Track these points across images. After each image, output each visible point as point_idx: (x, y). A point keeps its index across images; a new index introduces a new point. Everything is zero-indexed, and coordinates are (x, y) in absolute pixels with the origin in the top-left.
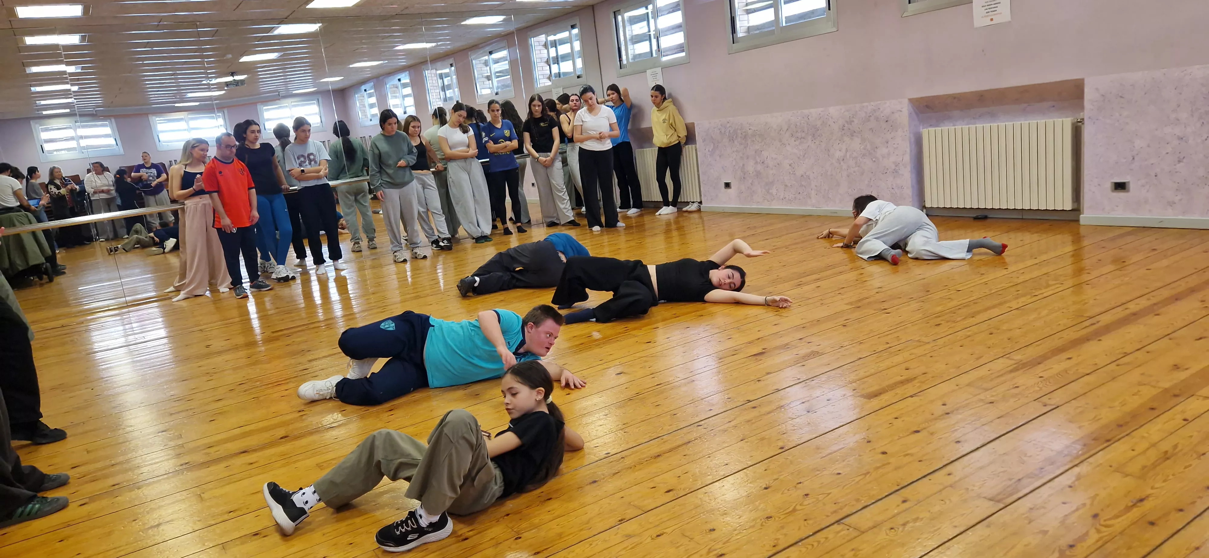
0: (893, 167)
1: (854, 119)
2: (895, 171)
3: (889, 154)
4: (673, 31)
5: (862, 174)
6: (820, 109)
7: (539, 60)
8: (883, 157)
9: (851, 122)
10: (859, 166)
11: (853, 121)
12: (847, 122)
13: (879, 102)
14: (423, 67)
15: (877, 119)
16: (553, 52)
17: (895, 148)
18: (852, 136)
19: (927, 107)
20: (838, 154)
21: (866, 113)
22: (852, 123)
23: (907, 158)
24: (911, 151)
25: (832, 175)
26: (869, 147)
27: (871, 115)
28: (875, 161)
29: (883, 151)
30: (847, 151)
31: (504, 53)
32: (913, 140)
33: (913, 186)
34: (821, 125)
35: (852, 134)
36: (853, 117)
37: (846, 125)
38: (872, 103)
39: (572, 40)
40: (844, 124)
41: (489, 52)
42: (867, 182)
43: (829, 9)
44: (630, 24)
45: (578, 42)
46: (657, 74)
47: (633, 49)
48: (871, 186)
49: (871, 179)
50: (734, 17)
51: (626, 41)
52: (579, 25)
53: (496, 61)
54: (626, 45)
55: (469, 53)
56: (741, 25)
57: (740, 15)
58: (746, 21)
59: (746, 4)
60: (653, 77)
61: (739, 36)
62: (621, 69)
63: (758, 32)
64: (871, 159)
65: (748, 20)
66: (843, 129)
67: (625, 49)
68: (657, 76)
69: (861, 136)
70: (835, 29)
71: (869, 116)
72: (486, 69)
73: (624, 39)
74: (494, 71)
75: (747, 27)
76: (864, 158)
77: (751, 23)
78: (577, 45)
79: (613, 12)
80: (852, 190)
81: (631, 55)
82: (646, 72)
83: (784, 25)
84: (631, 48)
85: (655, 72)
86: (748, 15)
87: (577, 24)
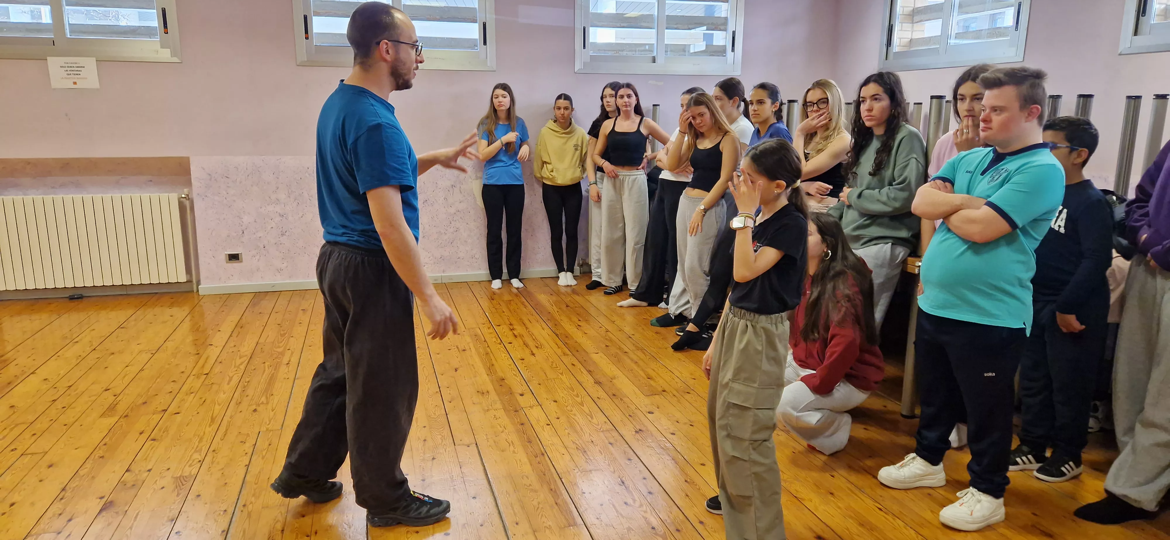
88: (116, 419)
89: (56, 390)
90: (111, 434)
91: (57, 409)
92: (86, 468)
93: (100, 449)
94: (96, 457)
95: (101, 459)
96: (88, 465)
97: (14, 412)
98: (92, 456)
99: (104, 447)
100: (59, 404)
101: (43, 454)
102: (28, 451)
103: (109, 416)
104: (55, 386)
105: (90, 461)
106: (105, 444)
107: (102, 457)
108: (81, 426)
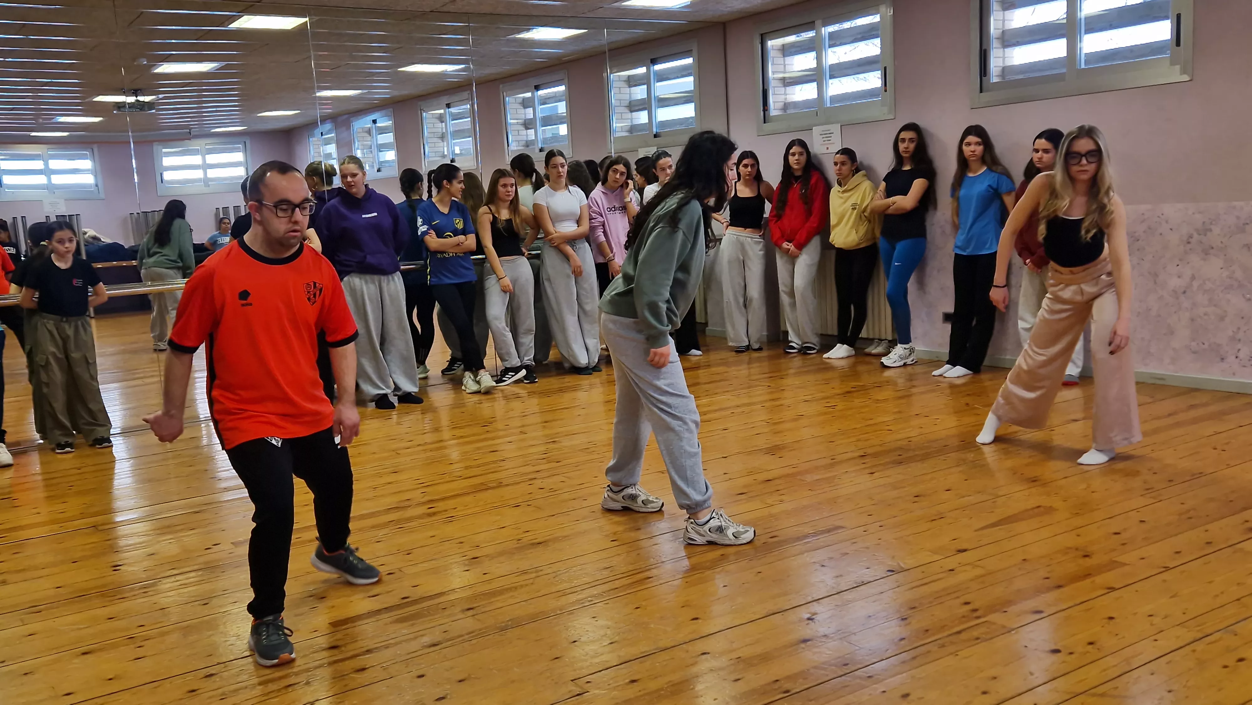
1: (1212, 227)
4: (860, 69)
5: (1222, 319)
6: (1143, 208)
7: (617, 104)
9: (1205, 230)
10: (1215, 306)
11: (1211, 230)
12: (1197, 230)
14: (420, 103)
16: (640, 92)
18: (1206, 254)
20: (1175, 283)
21: (1238, 218)
22: (1209, 234)
25: (1159, 316)
26: (1239, 274)
28: (1249, 300)
30: (1193, 278)
31: (562, 88)
34: (1144, 232)
35: (1207, 252)
36: (1211, 224)
37: (1196, 236)
39: (679, 76)
40: (1192, 234)
41: (535, 86)
42: (1231, 334)
43: (1178, 44)
44: (784, 56)
45: (691, 79)
46: (833, 133)
47: (785, 94)
48: (1239, 340)
49: (1239, 329)
50: (985, 51)
51: (777, 81)
52: (695, 52)
53: (544, 101)
54: (775, 88)
55: (501, 86)
56: (995, 63)
57: (995, 48)
58: (1001, 59)
59: (1003, 31)
60: (823, 138)
61: (991, 82)
62: (765, 123)
63: (1021, 77)
64: (1243, 295)
65: (1006, 56)
66: (1189, 243)
67: (774, 94)
68: (831, 137)
69: (1225, 255)
70: (1186, 78)
71: (1244, 224)
72: (525, 112)
73: (774, 79)
74: (539, 115)
75: (1001, 68)
76: (1229, 293)
77: (1009, 63)
78: (688, 83)
79: (762, 35)
80: (1198, 344)
81: (783, 103)
82: (812, 129)
83: (1083, 66)
84: (783, 93)
85: (829, 130)
86: (1006, 50)
87: (692, 50)
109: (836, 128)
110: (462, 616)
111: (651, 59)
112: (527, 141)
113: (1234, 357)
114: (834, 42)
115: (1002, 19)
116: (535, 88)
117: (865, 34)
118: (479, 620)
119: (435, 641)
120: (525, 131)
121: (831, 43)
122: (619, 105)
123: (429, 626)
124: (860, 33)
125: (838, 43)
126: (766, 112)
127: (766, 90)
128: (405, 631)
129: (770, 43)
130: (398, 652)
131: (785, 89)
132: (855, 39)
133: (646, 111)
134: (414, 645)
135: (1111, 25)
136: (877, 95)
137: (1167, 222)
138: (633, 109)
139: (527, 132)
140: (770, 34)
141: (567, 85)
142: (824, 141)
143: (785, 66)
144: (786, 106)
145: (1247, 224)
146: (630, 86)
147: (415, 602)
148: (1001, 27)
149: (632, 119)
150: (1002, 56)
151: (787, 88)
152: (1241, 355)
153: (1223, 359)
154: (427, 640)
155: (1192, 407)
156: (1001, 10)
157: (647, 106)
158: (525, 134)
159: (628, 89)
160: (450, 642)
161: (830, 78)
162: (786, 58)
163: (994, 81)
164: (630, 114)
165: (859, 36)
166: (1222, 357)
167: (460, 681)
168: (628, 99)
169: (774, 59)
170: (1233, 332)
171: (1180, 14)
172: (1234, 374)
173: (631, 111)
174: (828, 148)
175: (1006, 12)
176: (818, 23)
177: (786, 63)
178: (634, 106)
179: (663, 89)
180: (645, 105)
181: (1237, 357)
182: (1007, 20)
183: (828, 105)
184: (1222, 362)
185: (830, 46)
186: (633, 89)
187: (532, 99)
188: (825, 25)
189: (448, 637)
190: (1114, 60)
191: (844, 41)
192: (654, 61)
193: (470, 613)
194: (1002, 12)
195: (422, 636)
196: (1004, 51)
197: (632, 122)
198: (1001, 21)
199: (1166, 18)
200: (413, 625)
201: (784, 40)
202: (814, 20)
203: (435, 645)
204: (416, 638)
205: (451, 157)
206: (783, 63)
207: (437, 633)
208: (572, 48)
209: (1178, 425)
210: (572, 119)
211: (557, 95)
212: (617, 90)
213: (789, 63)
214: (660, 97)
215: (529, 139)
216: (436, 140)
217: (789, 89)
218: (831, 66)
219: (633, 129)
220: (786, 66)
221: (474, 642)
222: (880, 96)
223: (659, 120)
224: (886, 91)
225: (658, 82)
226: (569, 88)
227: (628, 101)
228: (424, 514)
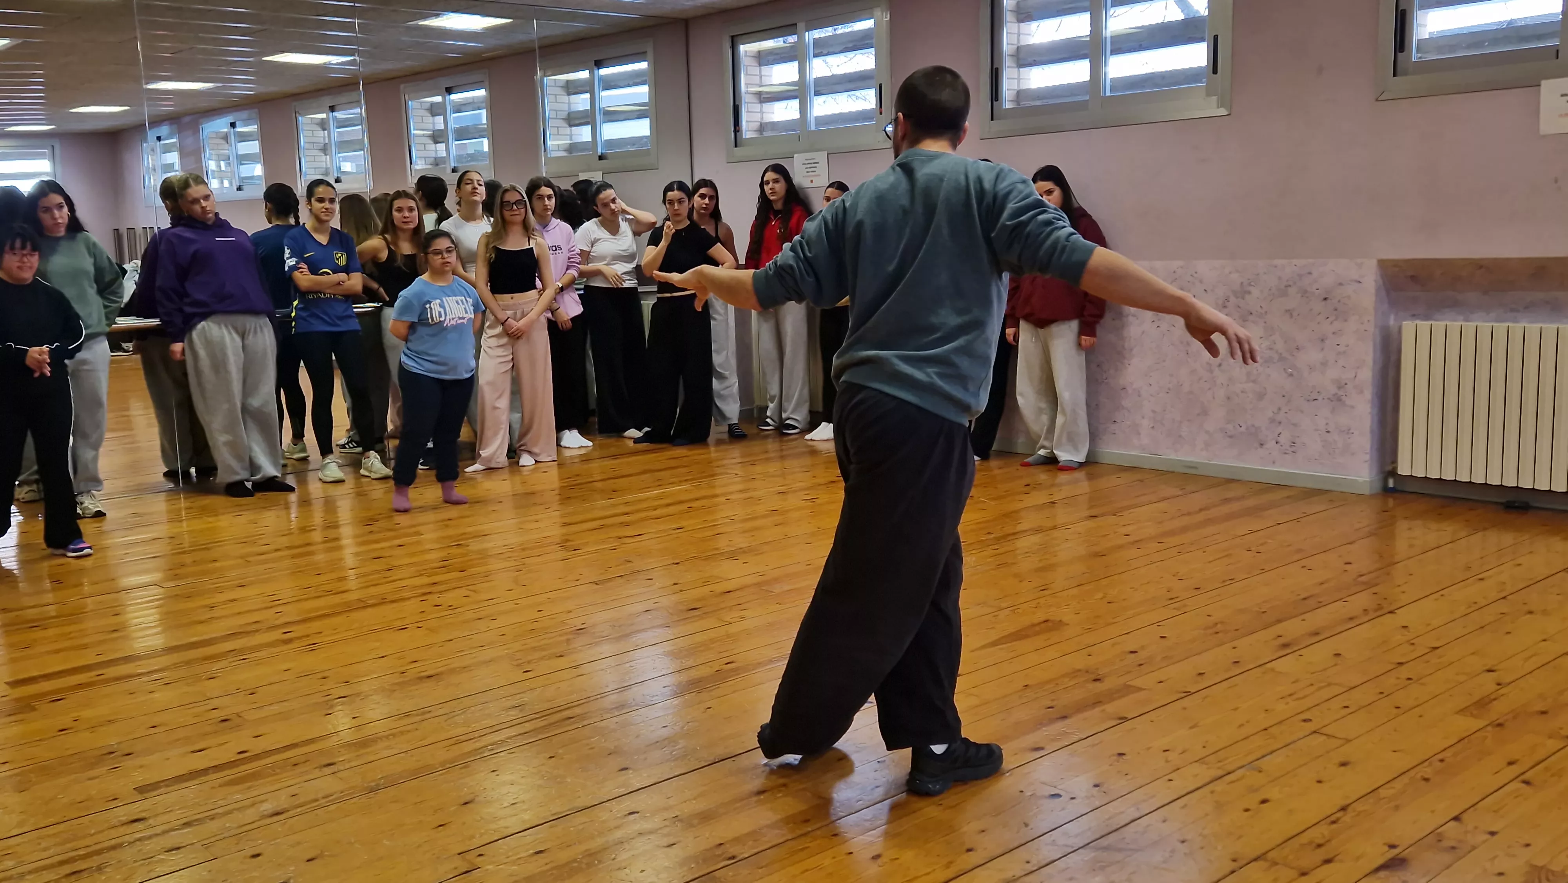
0: (1333, 390)
1: (1251, 289)
2: (1337, 400)
3: (1324, 364)
4: (852, 86)
5: (1261, 396)
6: (1176, 264)
7: (553, 115)
8: (1311, 368)
9: (1243, 293)
10: (1254, 381)
11: (1249, 293)
12: (1235, 293)
13: (1311, 261)
14: (294, 104)
15: (1304, 293)
16: (582, 102)
17: (1339, 353)
18: (1244, 321)
19: (1413, 278)
21: (1280, 278)
22: (1247, 296)
23: (1367, 375)
24: (1374, 362)
25: (1192, 393)
26: (1279, 345)
27: (1290, 283)
28: (1291, 375)
29: (1312, 355)
31: (482, 93)
32: (1378, 339)
33: (1372, 432)
36: (1250, 285)
37: (1232, 299)
38: (1295, 261)
39: (631, 83)
40: (1229, 297)
41: (446, 88)
42: (1270, 414)
43: (1215, 71)
44: (760, 65)
45: (645, 89)
46: (817, 163)
47: (762, 112)
48: (1280, 423)
49: (1279, 409)
50: (997, 69)
51: (751, 95)
52: (650, 54)
53: (459, 108)
54: (749, 105)
55: (402, 86)
56: (1008, 86)
57: (1008, 67)
58: (1016, 81)
59: (1018, 48)
60: (806, 168)
61: (1004, 107)
62: (736, 146)
63: (1038, 103)
64: (1284, 369)
65: (1021, 77)
66: (1225, 307)
67: (748, 112)
68: (815, 167)
69: (1265, 322)
70: (1223, 112)
71: (1286, 286)
72: (434, 120)
73: (747, 93)
74: (452, 125)
75: (1016, 92)
76: (1268, 367)
77: (1025, 86)
78: (642, 92)
79: (733, 37)
80: (1234, 427)
81: (759, 124)
82: (793, 157)
83: (1108, 94)
84: (759, 110)
85: (814, 159)
86: (1021, 69)
87: (646, 52)
88: (1481, 723)
89: (1412, 648)
90: (1459, 745)
91: (1398, 678)
92: (1393, 788)
93: (1430, 765)
94: (1419, 776)
95: (1423, 782)
96: (1398, 785)
97: (1336, 665)
98: (1412, 773)
99: (1439, 764)
100: (1404, 672)
101: (1340, 742)
102: (1324, 731)
103: (1472, 715)
104: (1412, 642)
105: (1405, 779)
106: (1442, 761)
107: (1427, 780)
108: (1421, 716)
109: (822, 157)
110: (317, 773)
111: (595, 61)
112: (435, 158)
113: (1274, 442)
114: (820, 51)
115: (1017, 32)
116: (446, 91)
117: (857, 43)
118: (341, 779)
119: (279, 809)
120: (434, 145)
121: (816, 52)
122: (555, 117)
123: (273, 789)
124: (852, 41)
125: (825, 52)
126: (738, 134)
127: (738, 105)
128: (239, 796)
129: (743, 48)
130: (228, 825)
131: (762, 106)
132: (846, 48)
133: (589, 127)
134: (251, 814)
135: (1141, 45)
136: (871, 119)
137: (1201, 282)
138: (572, 123)
139: (436, 147)
140: (744, 36)
141: (488, 89)
142: (808, 172)
143: (761, 77)
144: (762, 127)
145: (1290, 286)
146: (569, 94)
147: (257, 757)
148: (1016, 42)
149: (571, 136)
150: (1017, 77)
151: (764, 105)
152: (1282, 439)
153: (1262, 445)
154: (268, 807)
155: (1227, 500)
156: (1016, 21)
157: (589, 120)
158: (434, 149)
159: (567, 97)
160: (299, 810)
161: (816, 95)
162: (762, 67)
163: (1007, 107)
164: (569, 128)
165: (850, 45)
166: (1262, 443)
167: (309, 861)
168: (567, 109)
169: (748, 67)
170: (1273, 412)
171: (1217, 36)
172: (1274, 463)
173: (571, 126)
174: (812, 181)
175: (1022, 25)
176: (801, 26)
177: (763, 74)
178: (574, 120)
179: (609, 98)
180: (587, 118)
181: (1277, 443)
182: (1023, 34)
183: (813, 128)
184: (1261, 448)
185: (815, 56)
186: (572, 97)
187: (442, 105)
188: (809, 29)
189: (297, 802)
190: (1143, 87)
191: (831, 50)
192: (599, 64)
193: (328, 770)
194: (1016, 25)
195: (262, 802)
196: (1019, 71)
197: (571, 140)
198: (1016, 35)
199: (1201, 40)
200: (249, 788)
201: (760, 45)
202: (795, 23)
203: (278, 814)
204: (253, 805)
205: (336, 175)
206: (759, 74)
207: (283, 798)
208: (493, 42)
209: (1209, 522)
210: (495, 132)
211: (475, 101)
212: (552, 98)
213: (767, 74)
214: (606, 109)
215: (439, 156)
216: (316, 152)
217: (767, 106)
218: (818, 81)
219: (572, 148)
220: (763, 77)
221: (332, 807)
222: (875, 119)
223: (605, 138)
224: (881, 113)
225: (603, 90)
226: (491, 92)
227: (567, 113)
228: (277, 640)
